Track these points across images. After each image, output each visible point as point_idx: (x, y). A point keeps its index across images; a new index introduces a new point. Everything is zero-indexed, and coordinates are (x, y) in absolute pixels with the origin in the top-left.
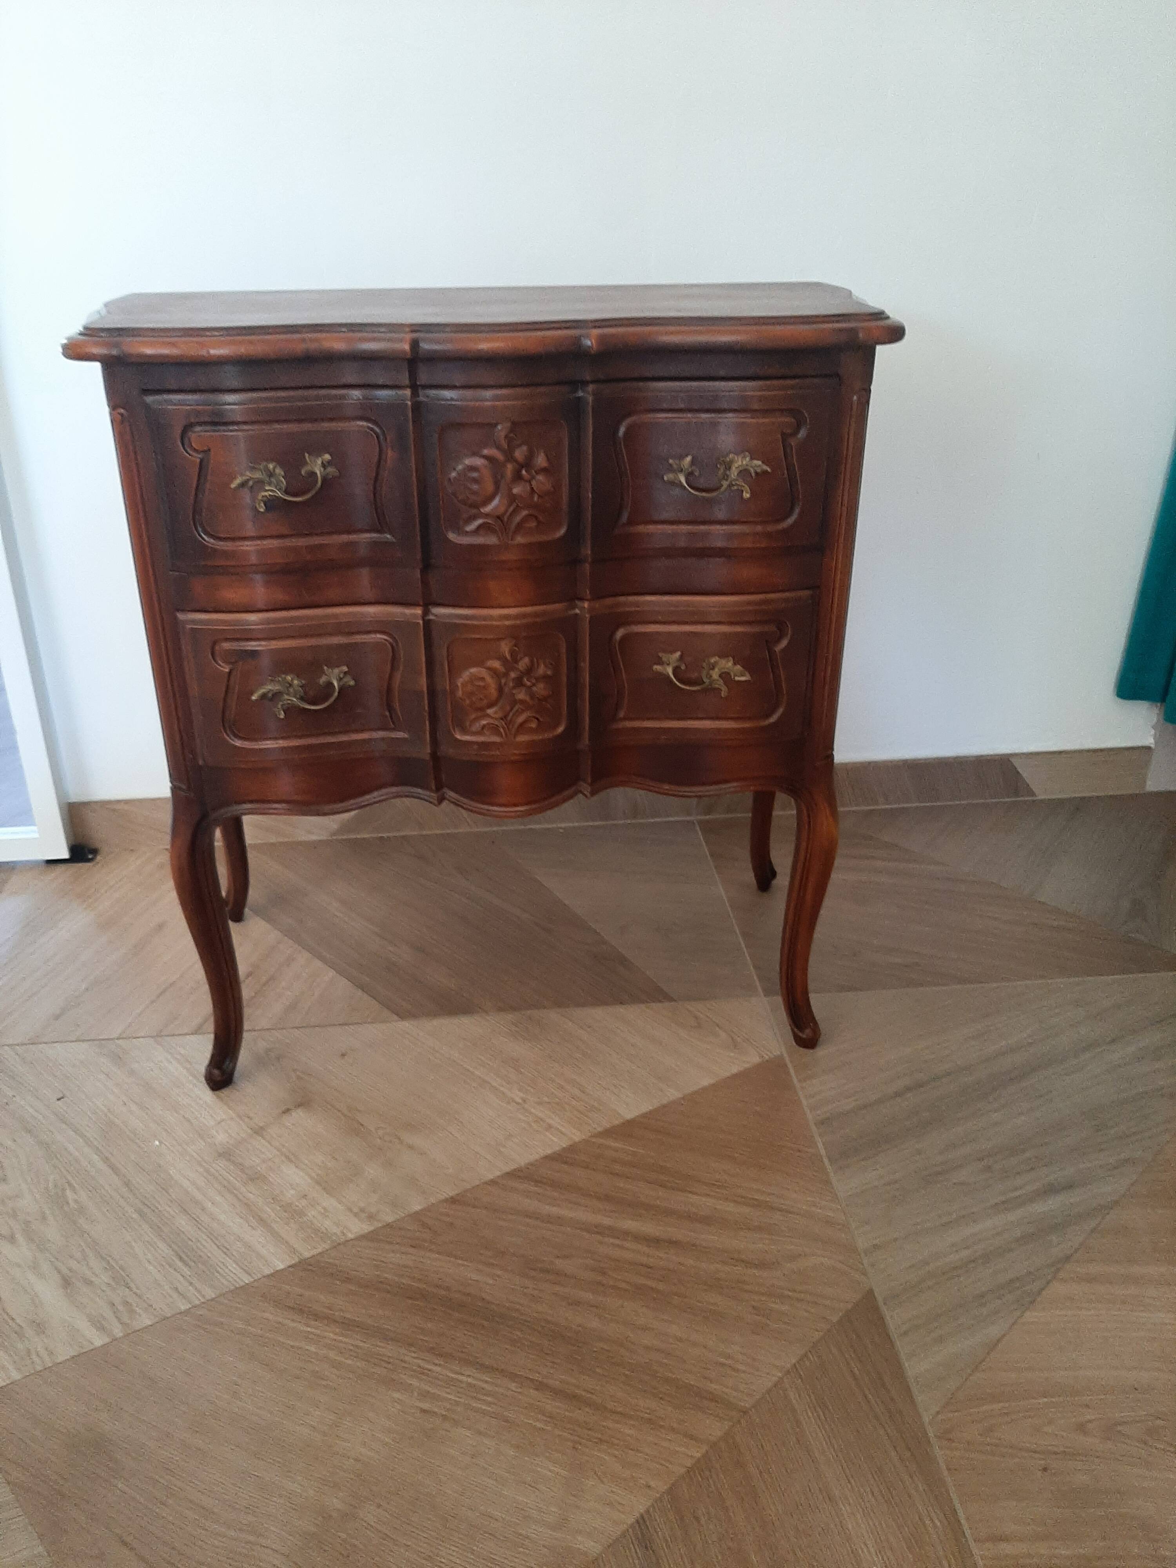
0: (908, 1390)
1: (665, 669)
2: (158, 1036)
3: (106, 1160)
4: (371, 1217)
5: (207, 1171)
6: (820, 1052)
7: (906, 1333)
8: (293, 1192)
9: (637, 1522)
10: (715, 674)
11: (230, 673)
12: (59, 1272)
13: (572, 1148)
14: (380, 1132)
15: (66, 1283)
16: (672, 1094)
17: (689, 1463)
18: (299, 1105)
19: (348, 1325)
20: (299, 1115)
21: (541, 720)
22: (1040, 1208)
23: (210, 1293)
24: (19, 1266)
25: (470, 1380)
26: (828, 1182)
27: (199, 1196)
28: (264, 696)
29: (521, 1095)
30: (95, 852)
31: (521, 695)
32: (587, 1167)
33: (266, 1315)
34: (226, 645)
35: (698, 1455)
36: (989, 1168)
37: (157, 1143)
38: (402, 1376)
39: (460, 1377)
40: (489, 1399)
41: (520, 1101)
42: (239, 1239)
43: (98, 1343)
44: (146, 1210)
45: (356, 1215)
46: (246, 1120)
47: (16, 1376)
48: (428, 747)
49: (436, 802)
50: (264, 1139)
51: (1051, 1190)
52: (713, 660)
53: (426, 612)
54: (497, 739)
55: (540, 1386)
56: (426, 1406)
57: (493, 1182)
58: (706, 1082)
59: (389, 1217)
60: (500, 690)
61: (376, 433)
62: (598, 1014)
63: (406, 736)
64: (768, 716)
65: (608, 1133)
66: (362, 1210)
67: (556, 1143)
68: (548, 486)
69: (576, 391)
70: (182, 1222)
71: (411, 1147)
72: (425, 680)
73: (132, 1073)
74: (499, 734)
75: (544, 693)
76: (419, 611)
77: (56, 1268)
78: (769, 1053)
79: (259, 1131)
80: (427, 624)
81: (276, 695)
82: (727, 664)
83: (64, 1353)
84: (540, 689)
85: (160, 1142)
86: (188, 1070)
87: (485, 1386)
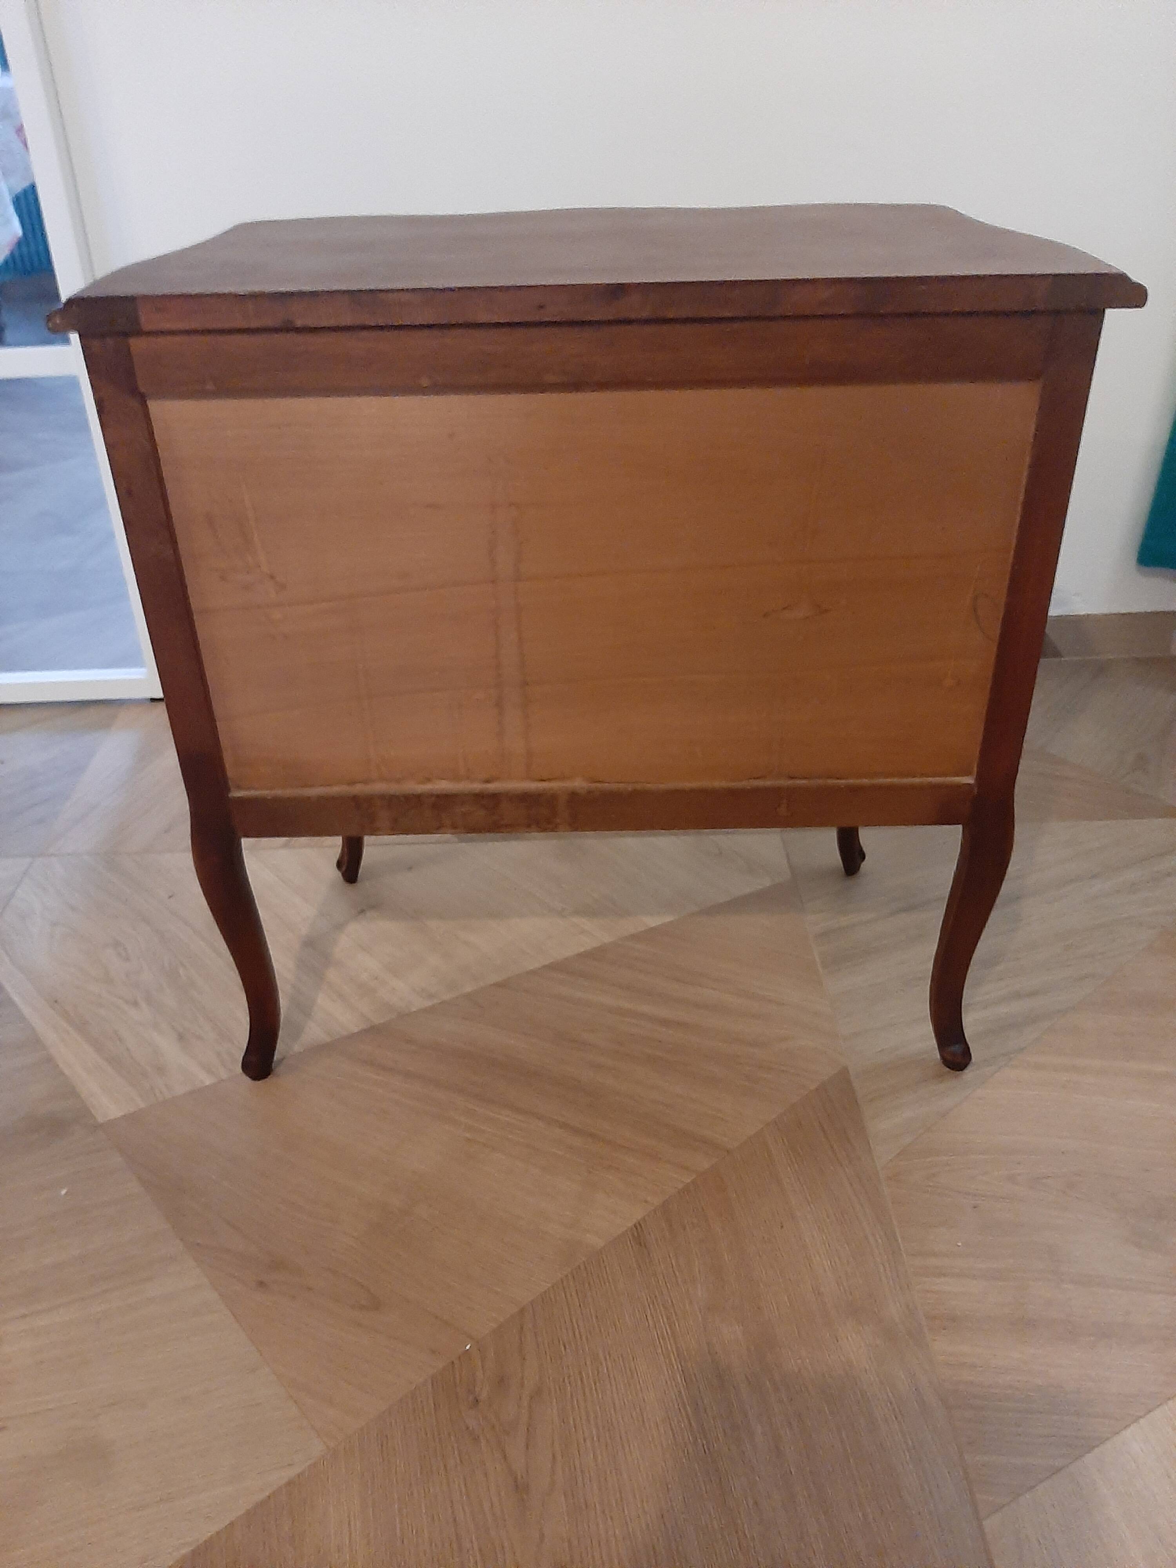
0: (868, 1142)
4: (431, 996)
7: (871, 1100)
8: (367, 975)
9: (635, 1226)
12: (175, 1030)
13: (602, 949)
14: (441, 931)
15: (181, 1037)
16: (692, 908)
17: (680, 1186)
19: (409, 1075)
20: (372, 915)
23: (298, 1049)
24: (142, 1024)
25: (507, 1119)
26: (819, 983)
29: (561, 905)
32: (613, 963)
33: (344, 1066)
35: (689, 1181)
38: (452, 1114)
39: (501, 1117)
40: (523, 1133)
42: (322, 1009)
43: (208, 1082)
45: (419, 993)
47: (142, 1105)
55: (563, 1126)
56: (469, 1136)
57: (532, 972)
59: (447, 997)
65: (634, 937)
66: (424, 990)
67: (589, 944)
71: (466, 943)
77: (172, 1027)
78: (780, 878)
79: (338, 926)
87: (519, 1123)
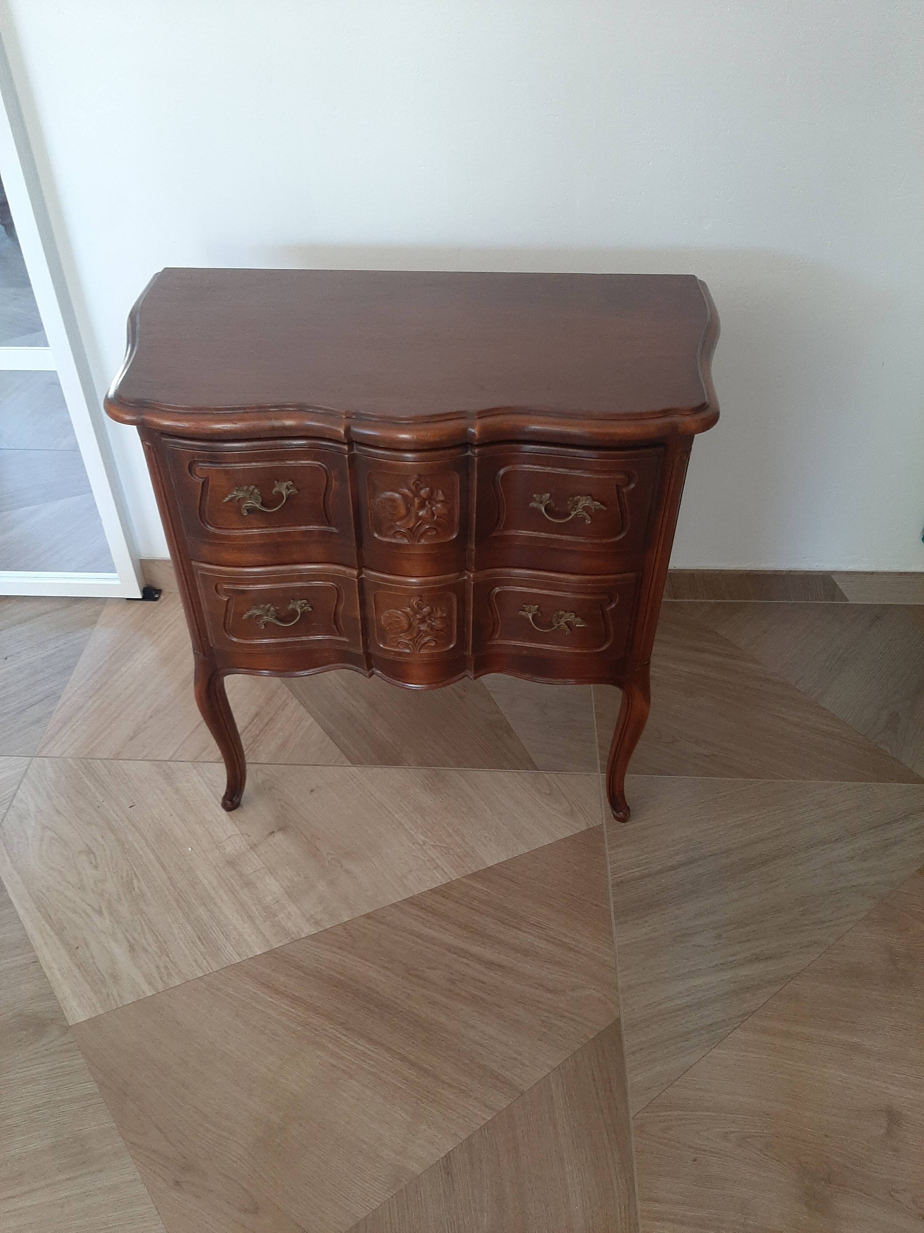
0: (625, 1093)
1: (527, 615)
2: (195, 761)
3: (158, 859)
4: (317, 923)
5: (220, 875)
6: (629, 826)
7: (633, 1053)
8: (270, 897)
9: (446, 1157)
10: (562, 623)
11: (228, 601)
12: (128, 941)
13: (449, 886)
14: (330, 857)
15: (132, 949)
16: (523, 849)
17: (482, 1123)
18: (280, 829)
19: (294, 999)
20: (279, 836)
21: (438, 641)
22: (744, 972)
23: (216, 967)
24: (104, 933)
25: (362, 1048)
26: (611, 933)
27: (213, 893)
28: (251, 616)
29: (423, 838)
30: (159, 592)
31: (423, 627)
32: (457, 902)
33: (248, 987)
34: (226, 586)
35: (489, 1118)
36: (719, 936)
37: (190, 849)
38: (323, 1040)
39: (357, 1046)
40: (372, 1063)
41: (422, 843)
42: (236, 929)
43: (149, 994)
44: (180, 899)
45: (308, 920)
46: (246, 837)
48: (362, 649)
49: (368, 677)
50: (256, 854)
51: (757, 958)
52: (561, 613)
53: (360, 574)
54: (408, 651)
56: (335, 1063)
57: (395, 906)
58: (547, 841)
59: (328, 924)
60: (410, 625)
61: (324, 468)
62: (484, 776)
63: (347, 640)
64: (600, 646)
65: (474, 876)
66: (312, 916)
67: (440, 880)
68: (444, 511)
69: (466, 452)
70: (201, 911)
71: (347, 872)
72: (359, 612)
73: (177, 791)
74: (408, 648)
75: (440, 626)
76: (355, 572)
77: (126, 937)
78: (594, 823)
79: (253, 847)
80: (361, 582)
81: (259, 617)
82: (570, 617)
83: (129, 999)
84: (437, 624)
85: (192, 849)
86: (212, 791)
87: (370, 1053)
